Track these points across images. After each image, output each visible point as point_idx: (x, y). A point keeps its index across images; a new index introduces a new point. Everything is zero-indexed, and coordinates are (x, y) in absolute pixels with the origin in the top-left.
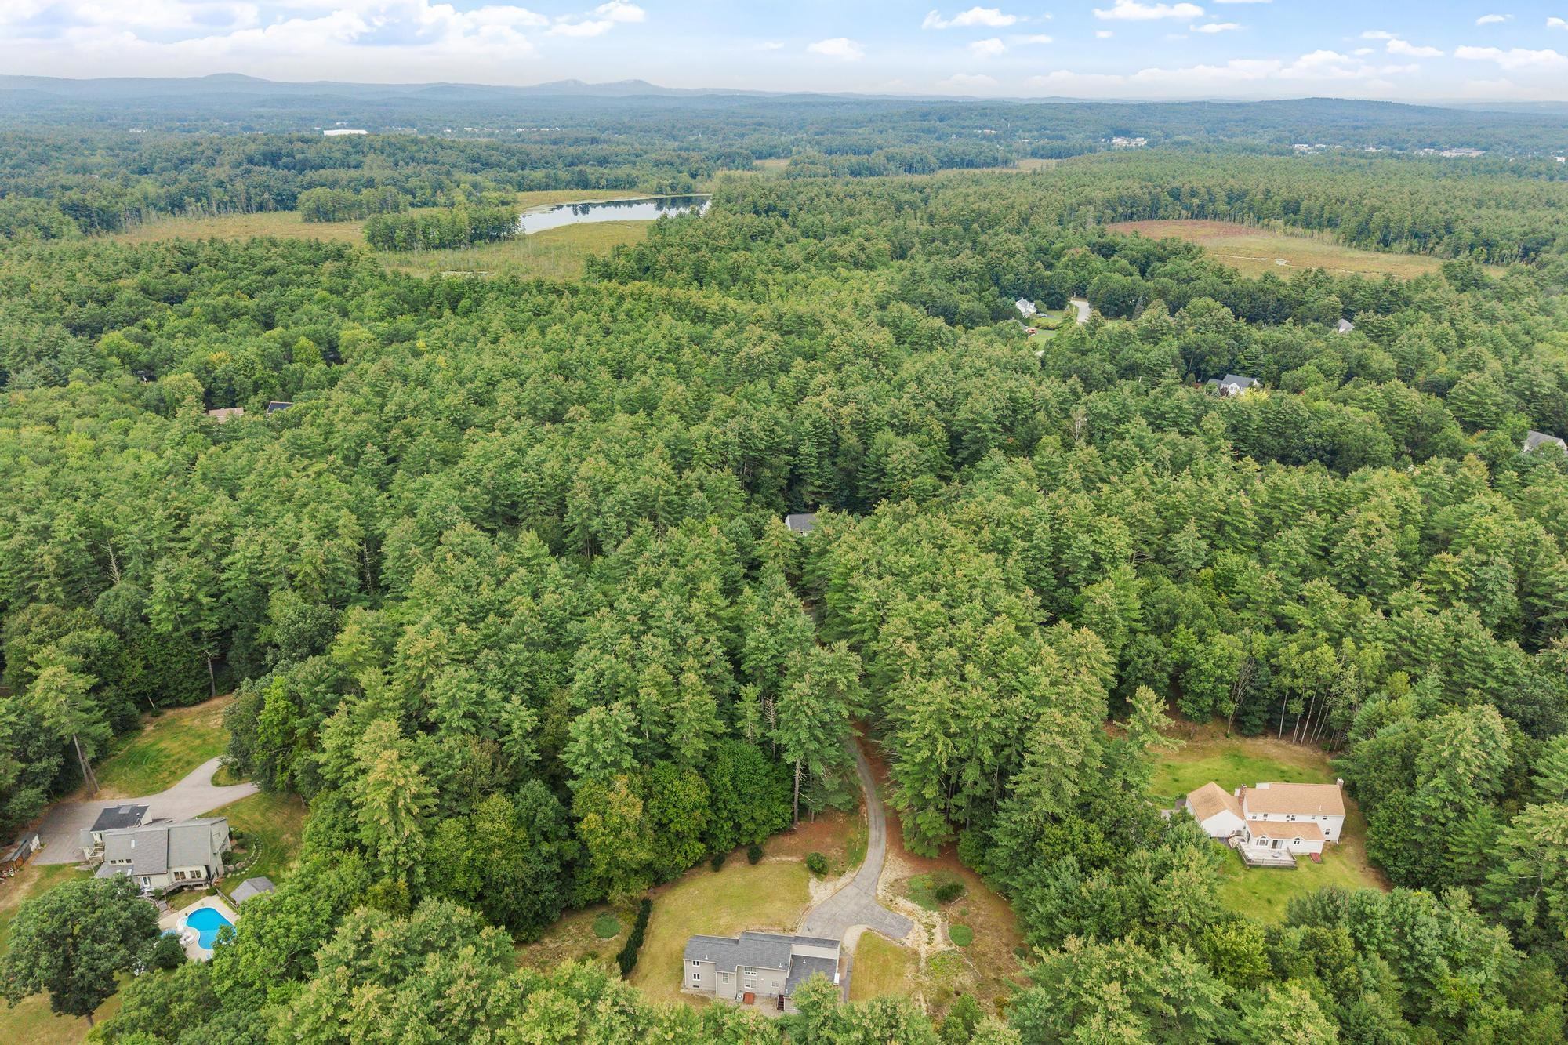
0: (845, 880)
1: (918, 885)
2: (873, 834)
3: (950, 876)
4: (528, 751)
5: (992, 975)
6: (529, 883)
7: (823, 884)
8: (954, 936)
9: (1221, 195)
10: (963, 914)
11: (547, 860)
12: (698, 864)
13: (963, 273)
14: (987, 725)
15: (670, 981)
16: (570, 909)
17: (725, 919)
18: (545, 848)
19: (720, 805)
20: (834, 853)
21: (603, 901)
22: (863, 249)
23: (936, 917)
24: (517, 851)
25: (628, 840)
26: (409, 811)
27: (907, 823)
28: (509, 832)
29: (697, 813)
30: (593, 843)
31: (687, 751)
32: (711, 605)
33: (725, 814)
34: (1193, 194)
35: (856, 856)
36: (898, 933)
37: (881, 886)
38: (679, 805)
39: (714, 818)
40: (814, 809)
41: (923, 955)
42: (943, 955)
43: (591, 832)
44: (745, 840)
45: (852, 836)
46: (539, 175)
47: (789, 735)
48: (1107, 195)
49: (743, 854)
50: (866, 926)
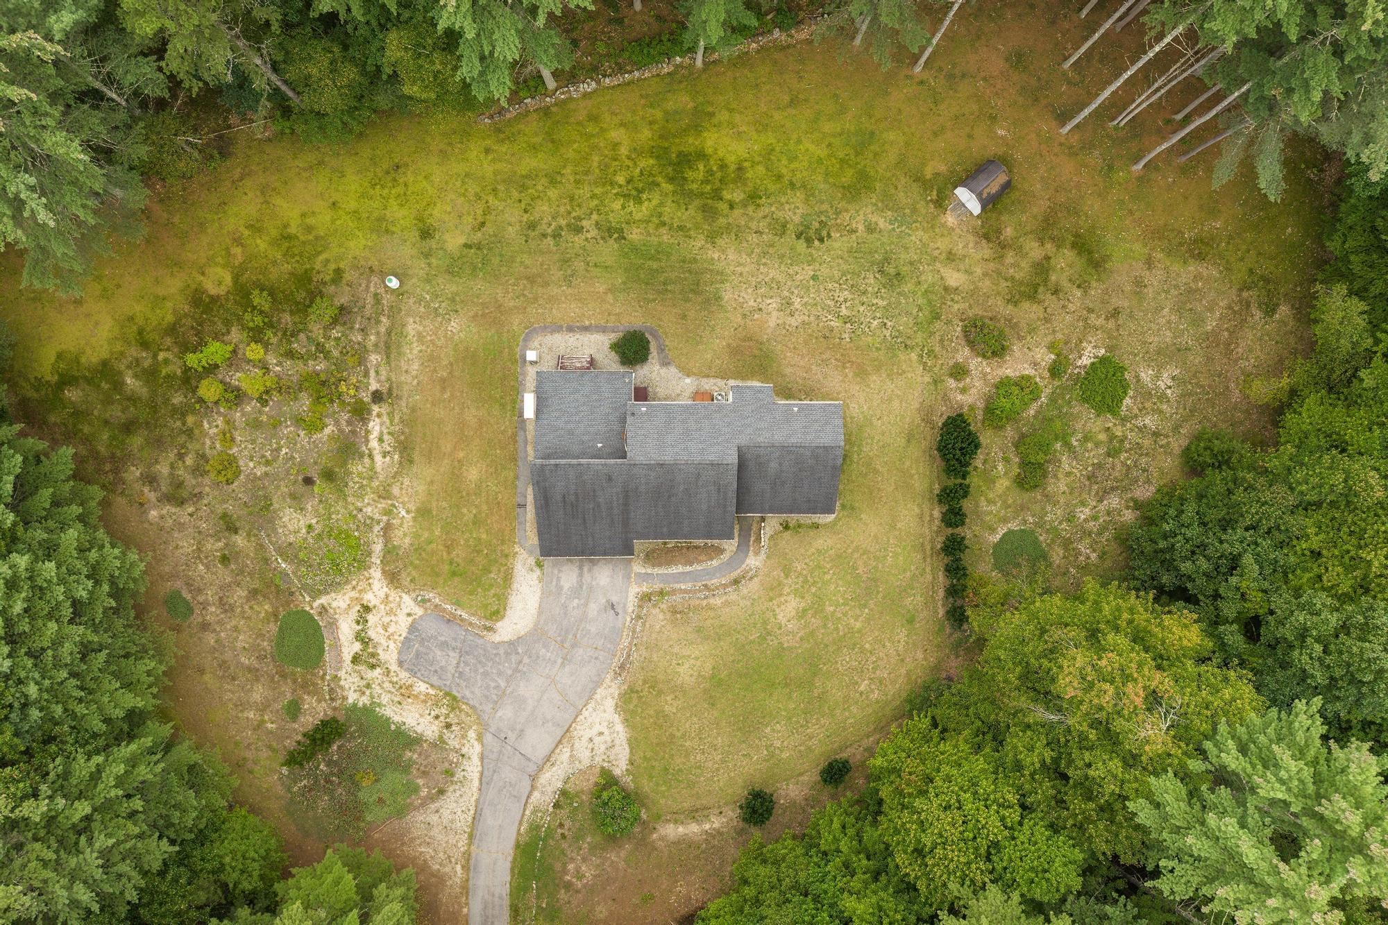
0: (552, 779)
1: (392, 777)
5: (240, 540)
7: (600, 752)
8: (315, 636)
10: (295, 707)
17: (787, 611)
23: (352, 685)
35: (535, 861)
36: (432, 627)
37: (472, 769)
41: (376, 573)
42: (336, 576)
49: (783, 802)
50: (496, 638)
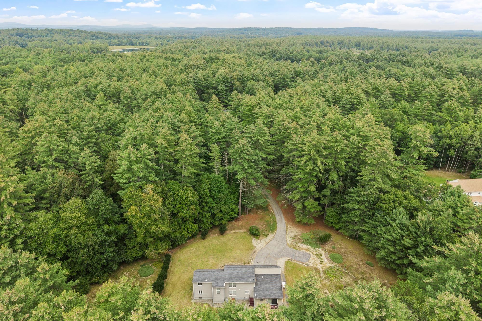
0: (269, 238)
1: (307, 237)
2: (278, 218)
3: (322, 232)
4: (96, 180)
5: (360, 276)
6: (96, 248)
7: (259, 241)
8: (333, 259)
9: (336, 42)
10: (333, 248)
11: (108, 234)
12: (194, 236)
13: (264, 54)
14: (342, 150)
15: (184, 296)
16: (124, 263)
17: (211, 261)
18: (106, 227)
19: (204, 204)
20: (261, 227)
21: (144, 258)
22: (228, 49)
23: (321, 251)
24: (89, 230)
25: (156, 220)
26: (10, 204)
27: (299, 206)
28: (83, 218)
29: (193, 207)
30: (135, 222)
31: (186, 173)
32: (191, 117)
33: (207, 209)
34: (327, 42)
35: (272, 227)
36: (304, 260)
37: (288, 239)
38: (183, 202)
39: (201, 211)
40: (249, 207)
41: (321, 269)
42: (331, 269)
43: (133, 216)
44: (217, 223)
45: (268, 219)
46: (116, 41)
47: (238, 166)
48: (302, 42)
49: (217, 230)
50: (287, 258)
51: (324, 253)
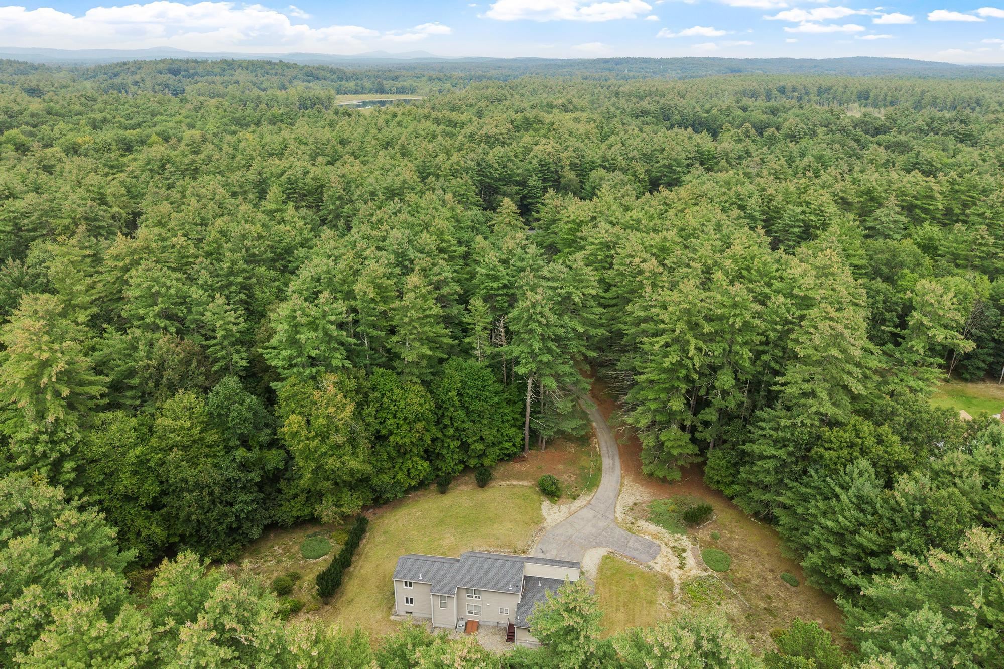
0: (580, 502)
1: (661, 509)
2: (606, 462)
3: (695, 499)
4: (236, 357)
5: (762, 605)
6: (217, 492)
7: (556, 508)
8: (708, 561)
9: (815, 90)
10: (714, 537)
11: (244, 466)
12: (422, 485)
13: (644, 113)
14: (746, 324)
15: (379, 606)
16: (273, 528)
17: (449, 540)
18: (241, 453)
19: (447, 421)
20: (566, 477)
21: (314, 520)
22: (571, 103)
23: (685, 540)
24: (206, 456)
25: (338, 447)
26: (57, 394)
27: (648, 441)
28: (196, 431)
29: (420, 425)
30: (295, 447)
31: (409, 356)
32: (442, 241)
33: (451, 431)
34: (794, 90)
35: (590, 481)
36: (643, 557)
37: (619, 510)
38: (399, 415)
39: (440, 435)
40: (546, 434)
41: (677, 581)
42: (700, 581)
43: (294, 435)
44: (473, 463)
45: (584, 463)
46: (351, 85)
47: (522, 347)
48: (736, 88)
49: (472, 478)
50: (607, 549)
51: (691, 546)
